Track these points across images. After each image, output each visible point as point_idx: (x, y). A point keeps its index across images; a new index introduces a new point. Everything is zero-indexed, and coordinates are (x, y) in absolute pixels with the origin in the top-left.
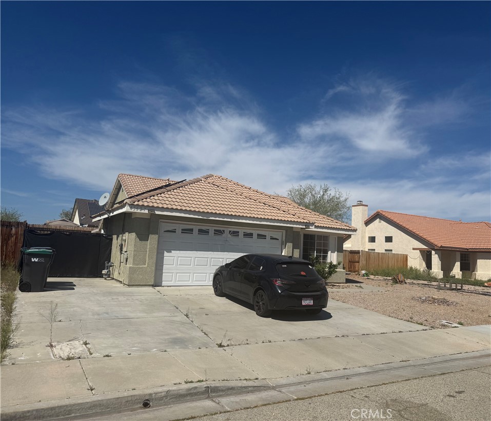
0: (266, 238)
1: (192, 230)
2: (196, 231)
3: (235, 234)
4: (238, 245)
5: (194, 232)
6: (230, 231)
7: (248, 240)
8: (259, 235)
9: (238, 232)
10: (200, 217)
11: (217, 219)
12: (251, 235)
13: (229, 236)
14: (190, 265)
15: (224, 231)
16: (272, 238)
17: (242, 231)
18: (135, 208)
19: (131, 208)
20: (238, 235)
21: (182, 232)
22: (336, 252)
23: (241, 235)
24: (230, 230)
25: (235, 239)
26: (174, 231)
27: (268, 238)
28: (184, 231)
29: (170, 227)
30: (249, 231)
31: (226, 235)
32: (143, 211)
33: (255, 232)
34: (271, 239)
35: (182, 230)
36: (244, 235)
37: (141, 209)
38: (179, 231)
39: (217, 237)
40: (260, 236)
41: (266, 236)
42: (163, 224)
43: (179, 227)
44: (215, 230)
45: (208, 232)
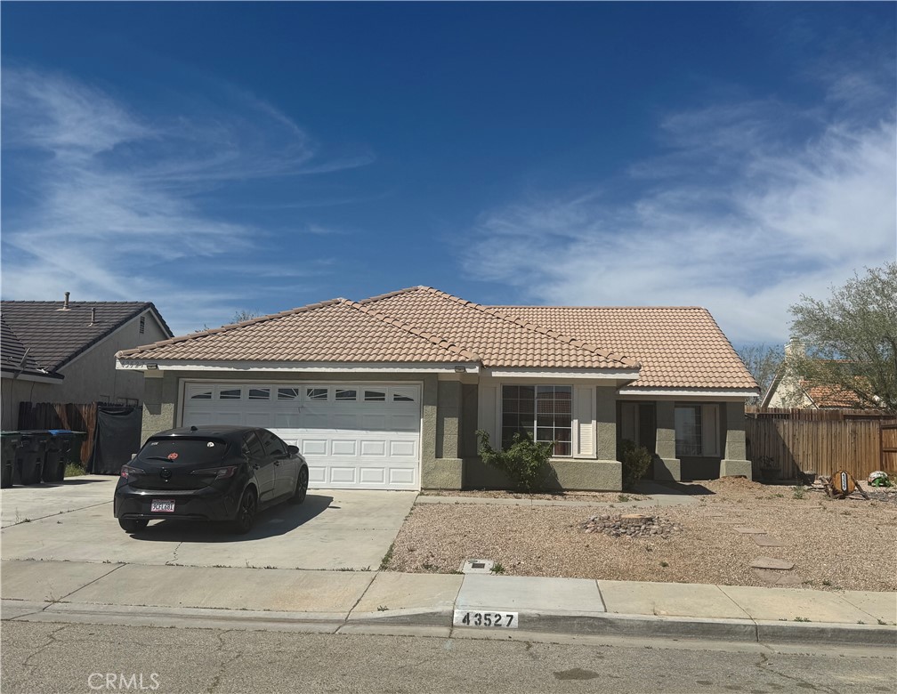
0: (384, 399)
1: (238, 392)
2: (245, 395)
3: (322, 394)
4: (324, 415)
5: (243, 396)
6: (309, 391)
7: (346, 404)
8: (367, 394)
9: (326, 391)
10: (232, 369)
11: (264, 369)
12: (352, 395)
13: (308, 398)
15: (297, 390)
16: (397, 398)
17: (332, 387)
18: (128, 363)
19: (123, 364)
20: (326, 396)
21: (221, 397)
22: (594, 422)
23: (331, 394)
24: (310, 387)
25: (320, 403)
26: (208, 396)
27: (389, 398)
28: (225, 395)
29: (203, 390)
30: (346, 387)
31: (302, 397)
32: (140, 368)
33: (361, 389)
34: (395, 399)
35: (222, 393)
36: (337, 395)
37: (138, 365)
38: (216, 396)
39: (284, 402)
40: (370, 396)
41: (384, 395)
42: (191, 385)
43: (216, 388)
44: (280, 390)
45: (268, 395)
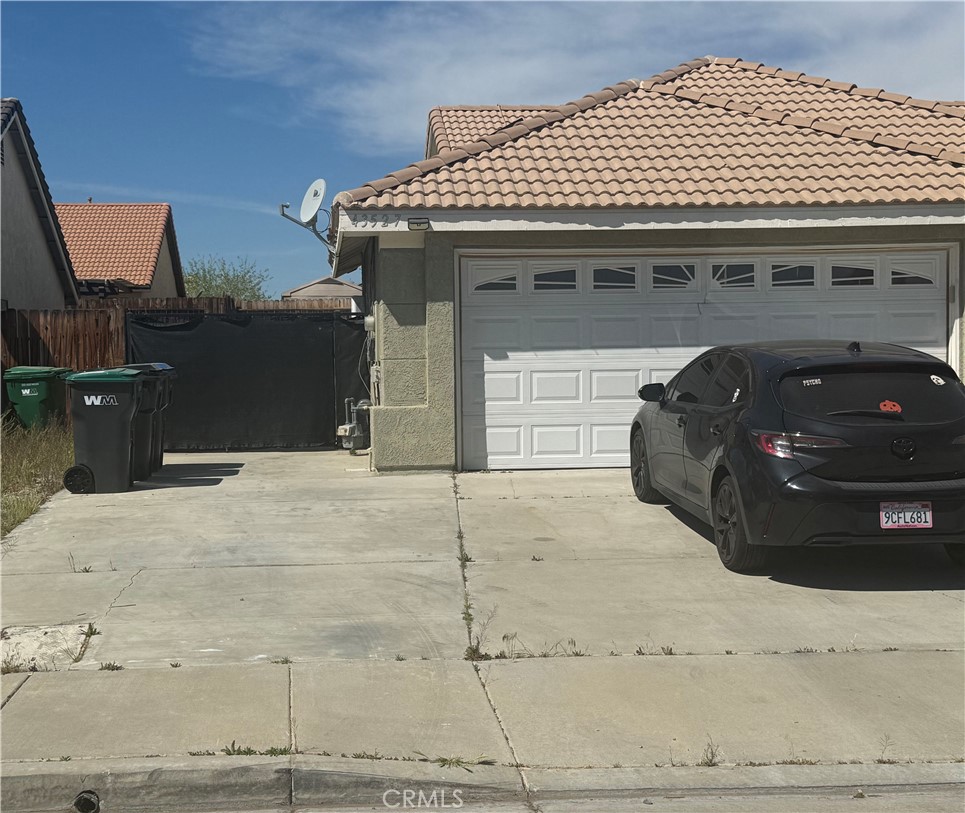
0: (871, 282)
1: (570, 275)
2: (585, 280)
3: (740, 274)
4: (752, 318)
5: (579, 282)
6: (716, 269)
7: (793, 294)
8: (837, 272)
9: (750, 268)
10: (587, 227)
11: (652, 226)
12: (804, 274)
13: (715, 284)
14: (576, 397)
15: (691, 269)
16: (899, 280)
17: (763, 262)
18: (365, 218)
19: (354, 220)
20: (751, 279)
21: (537, 287)
23: (763, 275)
24: (718, 261)
25: (738, 294)
26: (508, 285)
27: (882, 279)
28: (545, 281)
29: (496, 272)
30: (793, 259)
31: (704, 280)
32: (391, 227)
33: (825, 263)
34: (895, 281)
35: (537, 277)
36: (775, 277)
37: (387, 221)
38: (524, 284)
39: (669, 294)
40: (844, 275)
41: (870, 273)
42: (472, 263)
43: (525, 268)
44: (657, 269)
45: (632, 279)
